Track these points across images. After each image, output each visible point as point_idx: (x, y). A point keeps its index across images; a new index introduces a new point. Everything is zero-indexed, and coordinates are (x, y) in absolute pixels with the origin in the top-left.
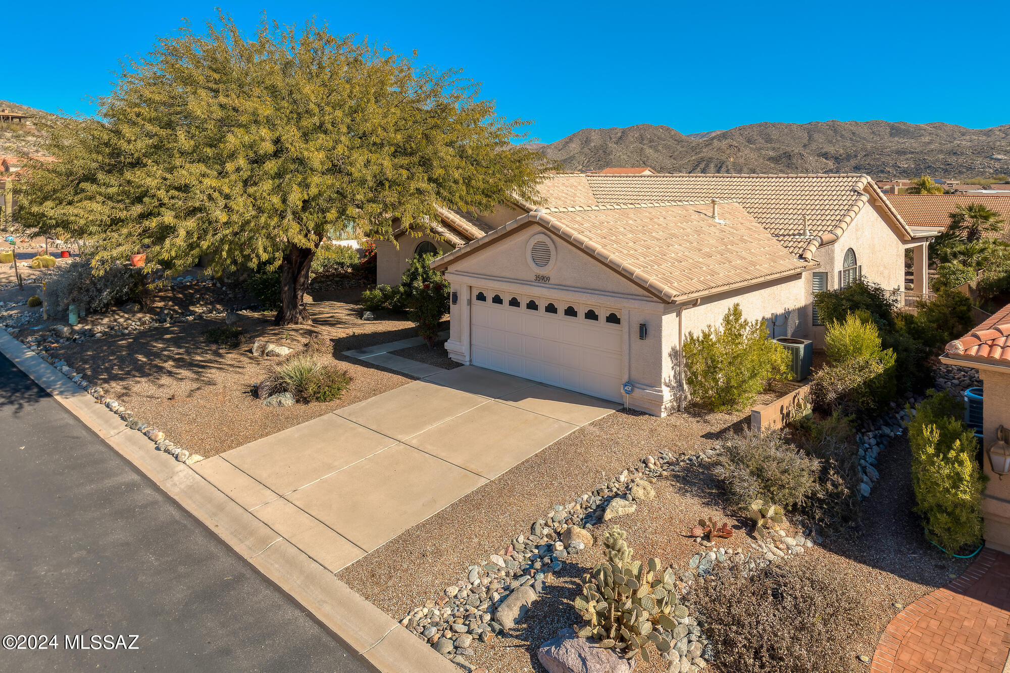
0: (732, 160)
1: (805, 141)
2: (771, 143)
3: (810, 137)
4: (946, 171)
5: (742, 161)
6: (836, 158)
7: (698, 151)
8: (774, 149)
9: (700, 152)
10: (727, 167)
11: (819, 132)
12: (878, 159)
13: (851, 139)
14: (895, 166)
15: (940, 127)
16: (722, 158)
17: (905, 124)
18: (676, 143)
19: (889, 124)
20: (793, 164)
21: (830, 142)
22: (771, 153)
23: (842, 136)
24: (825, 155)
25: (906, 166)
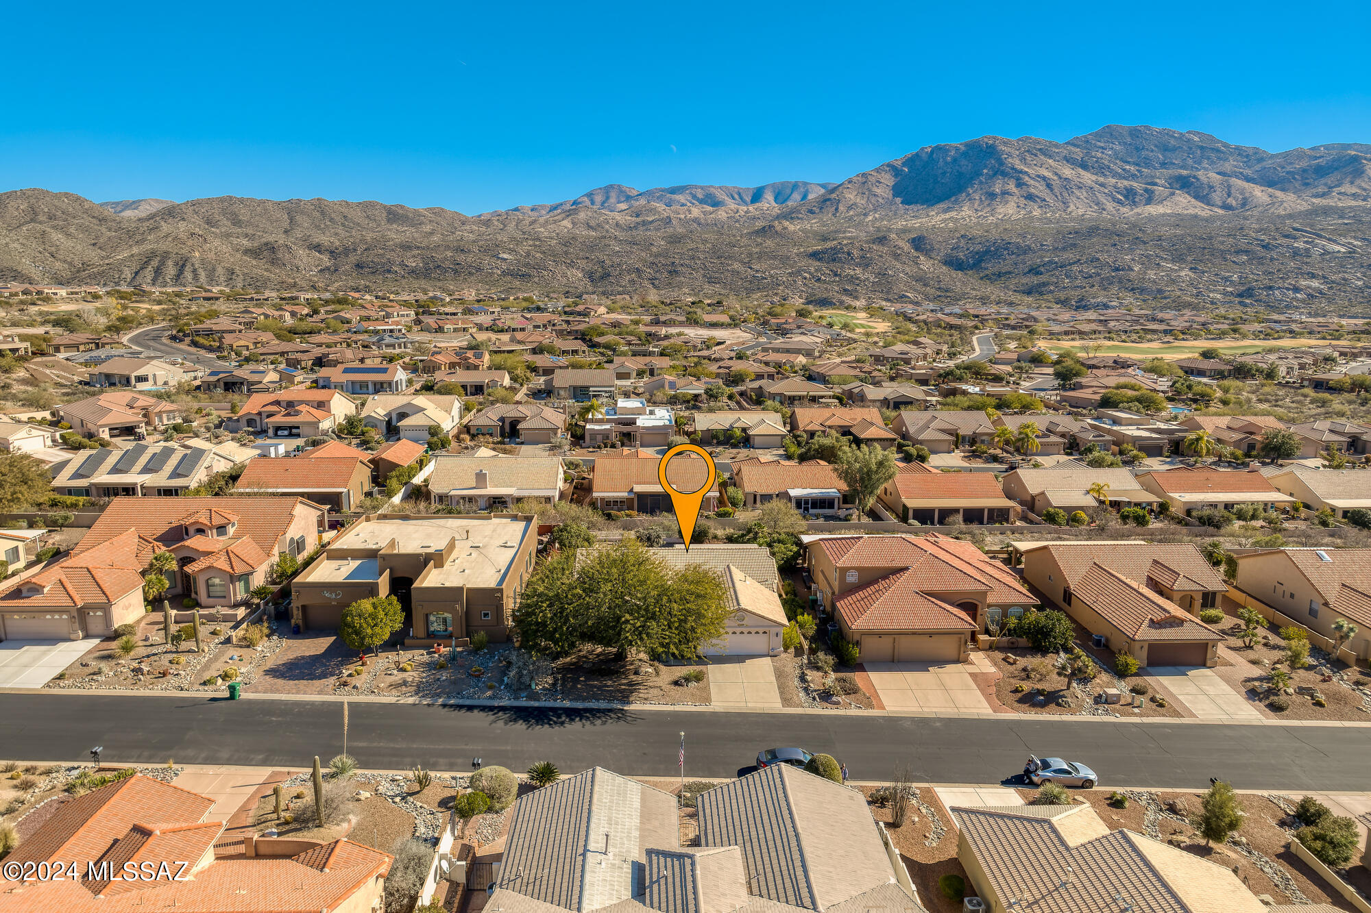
0: (197, 254)
1: (286, 225)
2: (241, 227)
3: (291, 219)
4: (456, 271)
5: (211, 256)
6: (332, 252)
7: (138, 237)
8: (247, 235)
9: (143, 241)
10: (193, 265)
11: (302, 213)
12: (382, 255)
13: (343, 225)
14: (402, 265)
15: (439, 212)
16: (183, 252)
17: (402, 207)
18: (94, 221)
19: (385, 207)
20: (277, 259)
21: (318, 227)
22: (245, 242)
23: (331, 220)
24: (318, 248)
25: (414, 264)
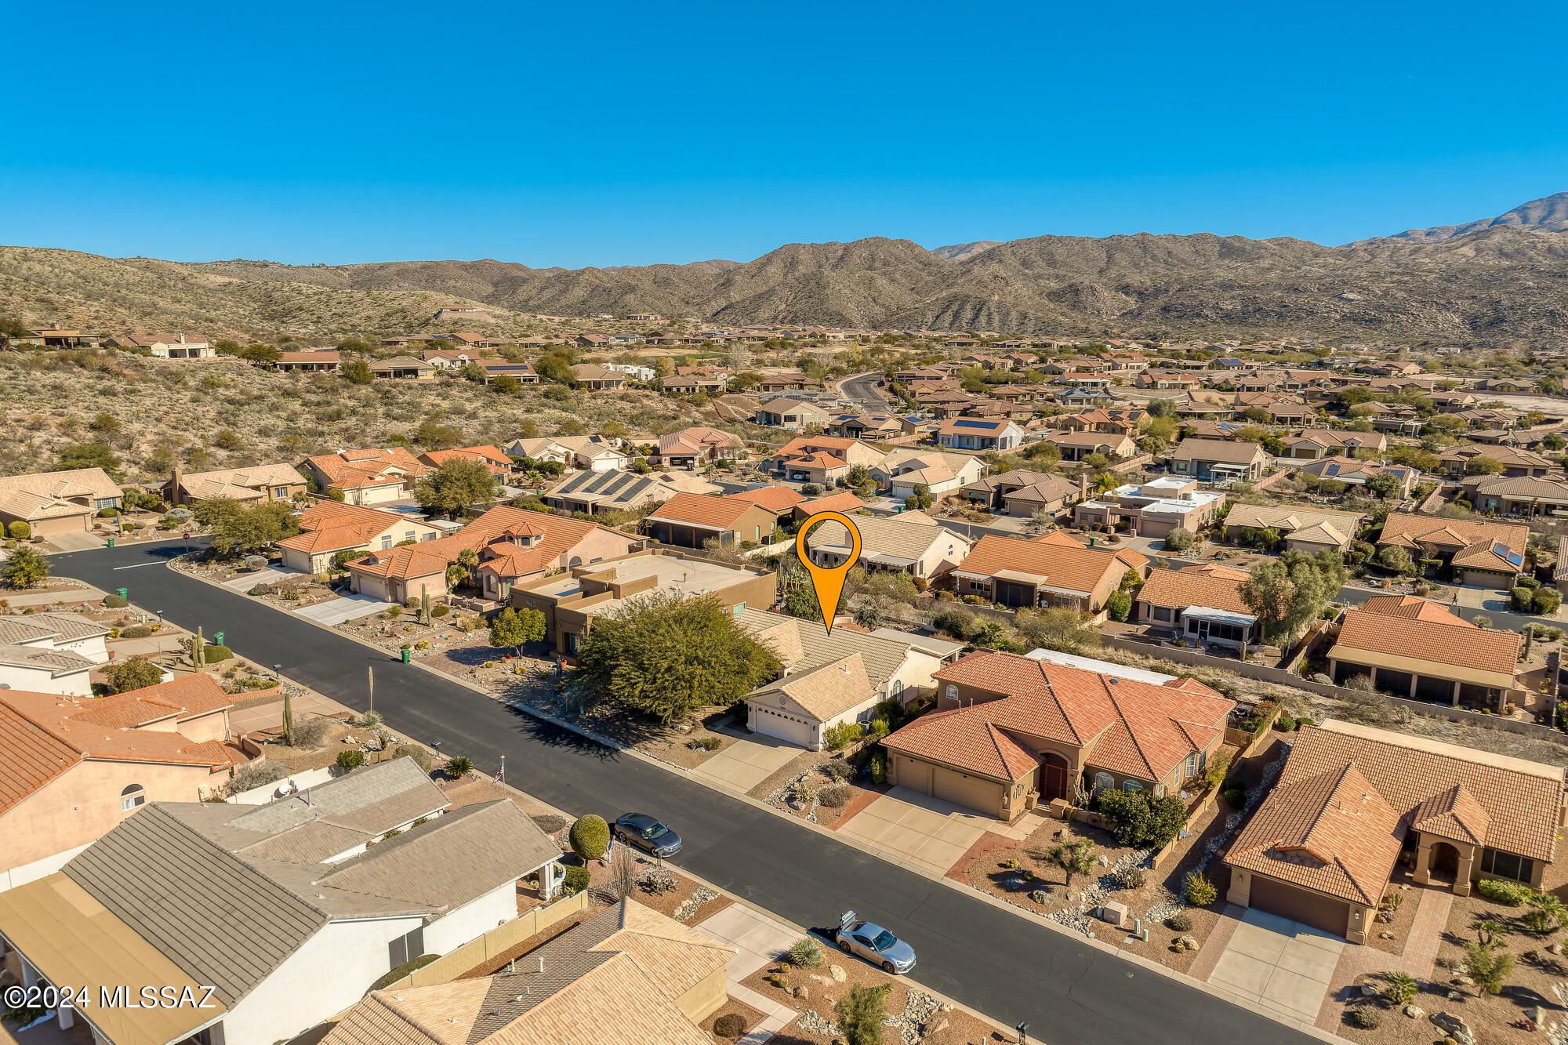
0: (996, 298)
1: (1102, 264)
2: (1055, 267)
3: (1110, 257)
4: (1280, 315)
5: (1010, 299)
6: (1140, 294)
7: (951, 281)
8: (1057, 277)
9: (953, 284)
10: (989, 309)
11: (1123, 250)
12: (1195, 297)
13: (1166, 262)
14: (1216, 308)
15: (1285, 243)
16: (983, 295)
17: (1240, 239)
18: (920, 266)
19: (1219, 239)
20: (1080, 302)
21: (1136, 266)
22: (1053, 285)
23: (1154, 257)
24: (1126, 289)
25: (1230, 307)
